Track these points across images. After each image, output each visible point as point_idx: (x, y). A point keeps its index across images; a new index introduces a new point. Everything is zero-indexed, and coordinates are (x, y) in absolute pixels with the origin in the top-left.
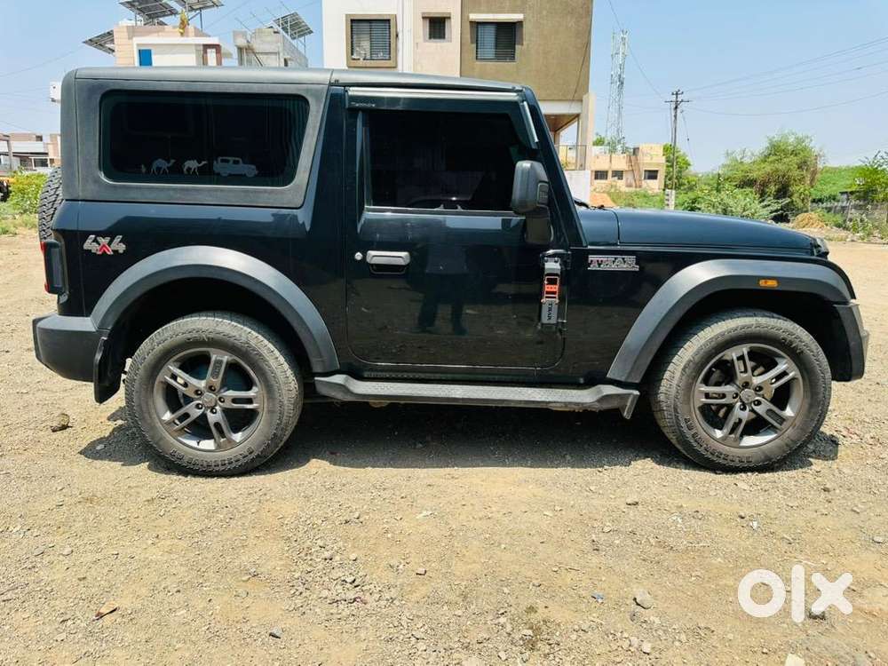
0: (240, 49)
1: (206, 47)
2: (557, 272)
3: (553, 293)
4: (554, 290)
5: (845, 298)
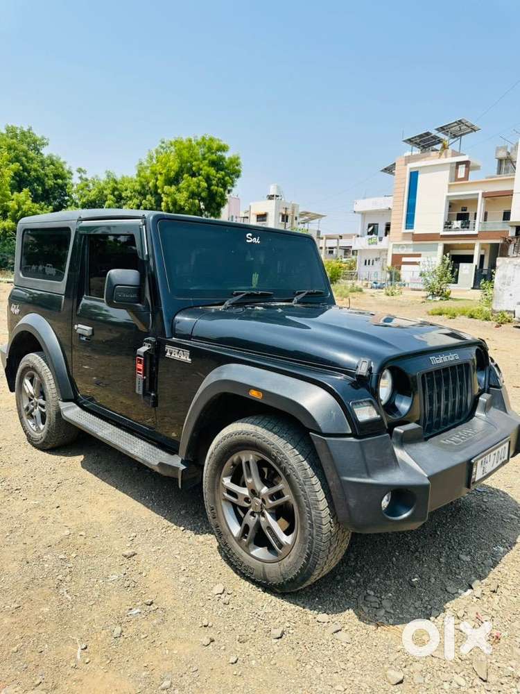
0: (500, 161)
1: (458, 164)
2: (142, 355)
3: (140, 370)
4: (141, 368)
5: (318, 427)
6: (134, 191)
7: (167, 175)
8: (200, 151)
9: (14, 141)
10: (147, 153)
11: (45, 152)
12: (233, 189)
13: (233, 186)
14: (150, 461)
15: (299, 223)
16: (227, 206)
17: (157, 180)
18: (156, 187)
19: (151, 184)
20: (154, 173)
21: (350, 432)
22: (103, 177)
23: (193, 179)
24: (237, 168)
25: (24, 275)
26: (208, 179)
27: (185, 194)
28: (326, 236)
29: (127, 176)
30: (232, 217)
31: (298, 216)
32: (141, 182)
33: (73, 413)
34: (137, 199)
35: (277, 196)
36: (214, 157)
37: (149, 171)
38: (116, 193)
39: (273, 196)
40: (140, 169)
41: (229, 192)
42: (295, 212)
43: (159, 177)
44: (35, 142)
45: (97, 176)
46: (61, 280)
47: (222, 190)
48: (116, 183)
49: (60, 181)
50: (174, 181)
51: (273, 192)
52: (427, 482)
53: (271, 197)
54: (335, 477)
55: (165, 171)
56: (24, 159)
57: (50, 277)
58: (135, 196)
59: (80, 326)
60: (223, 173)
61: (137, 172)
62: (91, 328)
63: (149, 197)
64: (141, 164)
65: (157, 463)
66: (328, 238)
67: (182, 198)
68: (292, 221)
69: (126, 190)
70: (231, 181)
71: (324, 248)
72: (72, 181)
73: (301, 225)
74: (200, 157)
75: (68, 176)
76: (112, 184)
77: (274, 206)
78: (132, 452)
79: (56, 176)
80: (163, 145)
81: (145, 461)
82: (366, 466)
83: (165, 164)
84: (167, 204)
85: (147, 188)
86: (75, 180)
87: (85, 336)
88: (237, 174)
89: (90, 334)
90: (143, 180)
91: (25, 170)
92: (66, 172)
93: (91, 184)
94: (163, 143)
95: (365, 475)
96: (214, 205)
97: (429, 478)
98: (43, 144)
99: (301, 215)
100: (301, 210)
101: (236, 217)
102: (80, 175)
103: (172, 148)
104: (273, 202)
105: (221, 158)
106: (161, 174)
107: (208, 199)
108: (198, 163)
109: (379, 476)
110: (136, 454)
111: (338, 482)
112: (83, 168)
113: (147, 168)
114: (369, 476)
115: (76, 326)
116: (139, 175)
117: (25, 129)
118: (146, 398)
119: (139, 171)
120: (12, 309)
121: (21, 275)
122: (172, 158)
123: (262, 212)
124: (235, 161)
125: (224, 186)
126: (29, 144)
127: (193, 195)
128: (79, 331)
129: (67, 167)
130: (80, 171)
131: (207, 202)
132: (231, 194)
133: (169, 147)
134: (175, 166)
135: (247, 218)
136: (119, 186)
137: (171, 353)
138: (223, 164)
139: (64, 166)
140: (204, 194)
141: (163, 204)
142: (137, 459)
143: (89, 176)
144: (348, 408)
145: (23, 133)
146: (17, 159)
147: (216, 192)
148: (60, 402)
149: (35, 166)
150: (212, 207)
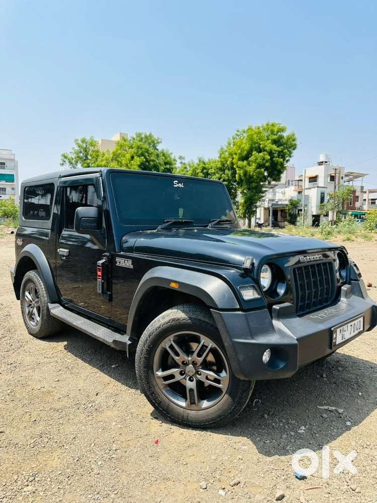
2: (101, 265)
3: (99, 276)
4: (100, 275)
5: (216, 305)
6: (217, 168)
7: (240, 154)
8: (265, 134)
9: (141, 143)
10: (227, 140)
11: (160, 147)
12: (291, 159)
13: (290, 157)
14: (107, 340)
15: (345, 182)
16: (285, 172)
17: (233, 159)
18: (232, 164)
19: (228, 162)
20: (231, 154)
21: (239, 307)
22: (197, 161)
23: (260, 154)
24: (293, 142)
25: (25, 219)
26: (271, 153)
27: (254, 166)
28: (368, 190)
29: (212, 159)
30: (289, 181)
31: (344, 176)
32: (222, 162)
33: (57, 311)
34: (219, 174)
35: (326, 162)
36: (275, 137)
37: (227, 153)
38: (205, 171)
39: (323, 162)
40: (221, 152)
41: (287, 161)
42: (341, 173)
43: (234, 156)
44: (153, 142)
45: (192, 161)
46: (48, 219)
47: (282, 160)
48: (204, 164)
49: (168, 166)
50: (245, 158)
51: (322, 159)
52: (296, 342)
53: (321, 163)
54: (228, 339)
55: (239, 151)
56: (146, 154)
57: (42, 218)
58: (217, 172)
59: (61, 249)
60: (282, 147)
61: (219, 155)
62: (68, 250)
63: (226, 171)
64: (222, 149)
65: (112, 341)
66: (371, 192)
67: (251, 169)
68: (339, 181)
69: (211, 168)
70: (288, 153)
71: (367, 200)
72: (177, 166)
73: (346, 182)
74: (266, 138)
75: (173, 162)
76: (202, 165)
77: (323, 169)
78: (96, 334)
79: (166, 164)
80: (238, 133)
81: (104, 340)
82: (250, 331)
83: (239, 147)
84: (240, 176)
85: (226, 165)
86: (178, 165)
87: (65, 256)
88: (294, 147)
89: (68, 254)
90: (223, 160)
91: (147, 161)
92: (172, 160)
93: (188, 167)
94: (238, 131)
95: (250, 337)
96: (276, 173)
97: (297, 340)
98: (158, 143)
99: (346, 176)
100: (346, 171)
101: (292, 181)
102: (180, 161)
103: (245, 135)
104: (323, 167)
105: (281, 137)
106: (236, 154)
107: (271, 168)
108: (264, 142)
109: (260, 338)
110: (98, 336)
111: (230, 343)
112: (183, 156)
113: (226, 151)
114: (252, 338)
115: (59, 250)
116: (220, 157)
117: (148, 134)
118: (105, 295)
119: (221, 155)
120: (18, 242)
121: (23, 219)
122: (244, 141)
123: (313, 175)
124: (292, 138)
125: (283, 157)
126: (149, 144)
127: (260, 166)
128: (60, 253)
129: (172, 157)
130: (180, 158)
131: (270, 170)
132: (289, 163)
133: (242, 134)
134: (247, 147)
135: (301, 180)
136: (207, 166)
137: (120, 263)
138: (283, 141)
139: (171, 156)
140: (267, 164)
141: (237, 176)
142: (99, 339)
143: (186, 161)
144: (236, 290)
145: (146, 137)
146: (142, 155)
147: (278, 162)
148: (49, 304)
149: (152, 158)
150: (273, 174)
